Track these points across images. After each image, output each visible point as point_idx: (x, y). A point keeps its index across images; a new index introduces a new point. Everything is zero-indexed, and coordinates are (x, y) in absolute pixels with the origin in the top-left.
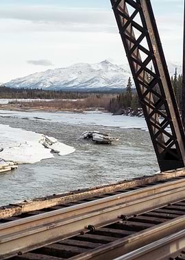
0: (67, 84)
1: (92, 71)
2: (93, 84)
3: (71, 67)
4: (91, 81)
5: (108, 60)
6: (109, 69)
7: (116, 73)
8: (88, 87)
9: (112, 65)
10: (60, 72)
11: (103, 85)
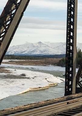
0: (22, 52)
1: (34, 46)
2: (34, 53)
3: (24, 44)
4: (34, 51)
5: (41, 42)
6: (42, 46)
7: (45, 48)
8: (32, 54)
9: (43, 44)
10: (19, 47)
11: (39, 53)
